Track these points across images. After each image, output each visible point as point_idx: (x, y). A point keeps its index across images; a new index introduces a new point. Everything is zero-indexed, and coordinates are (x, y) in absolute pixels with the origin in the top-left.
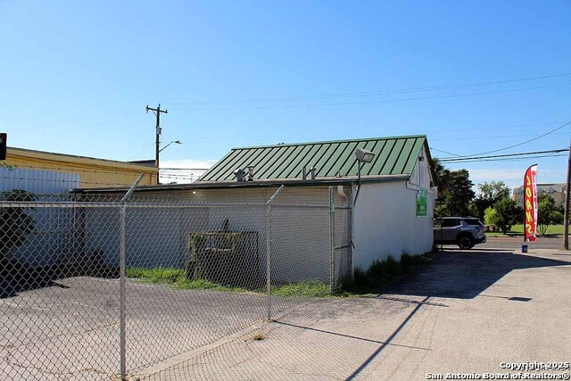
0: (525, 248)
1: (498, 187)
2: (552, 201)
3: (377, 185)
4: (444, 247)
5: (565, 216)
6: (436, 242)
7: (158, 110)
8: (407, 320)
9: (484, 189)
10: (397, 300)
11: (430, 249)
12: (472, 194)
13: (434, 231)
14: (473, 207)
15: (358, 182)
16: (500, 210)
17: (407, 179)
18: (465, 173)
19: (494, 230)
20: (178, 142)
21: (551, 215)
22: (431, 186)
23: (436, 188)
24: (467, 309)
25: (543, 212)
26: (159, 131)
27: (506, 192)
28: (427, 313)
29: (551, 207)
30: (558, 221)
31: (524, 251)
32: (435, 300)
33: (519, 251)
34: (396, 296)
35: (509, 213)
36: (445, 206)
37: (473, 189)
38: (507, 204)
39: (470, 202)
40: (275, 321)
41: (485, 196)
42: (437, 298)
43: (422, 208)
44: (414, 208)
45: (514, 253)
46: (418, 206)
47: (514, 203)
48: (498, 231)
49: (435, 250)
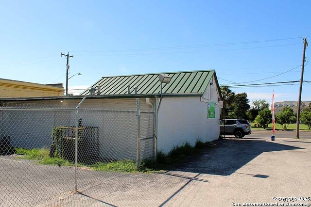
0: (273, 138)
1: (262, 103)
2: (292, 111)
3: (177, 98)
4: (226, 136)
5: (297, 118)
6: (221, 134)
7: (68, 56)
8: (175, 194)
9: (255, 103)
10: (178, 176)
11: (217, 137)
12: (249, 106)
13: (220, 127)
14: (249, 113)
15: (160, 96)
16: (262, 115)
17: (201, 95)
18: (245, 94)
19: (259, 127)
20: (80, 74)
21: (290, 118)
22: (218, 100)
23: (222, 102)
24: (222, 185)
25: (286, 117)
26: (68, 67)
27: (267, 106)
28: (192, 187)
29: (290, 114)
30: (294, 122)
31: (272, 140)
32: (204, 176)
33: (269, 140)
34: (178, 173)
35: (267, 117)
36: (233, 113)
37: (249, 103)
38: (266, 112)
39: (247, 110)
40: (80, 193)
41: (256, 107)
42: (205, 175)
43: (212, 113)
44: (206, 113)
45: (267, 141)
46: (209, 112)
47: (270, 111)
48: (261, 127)
49: (221, 138)
